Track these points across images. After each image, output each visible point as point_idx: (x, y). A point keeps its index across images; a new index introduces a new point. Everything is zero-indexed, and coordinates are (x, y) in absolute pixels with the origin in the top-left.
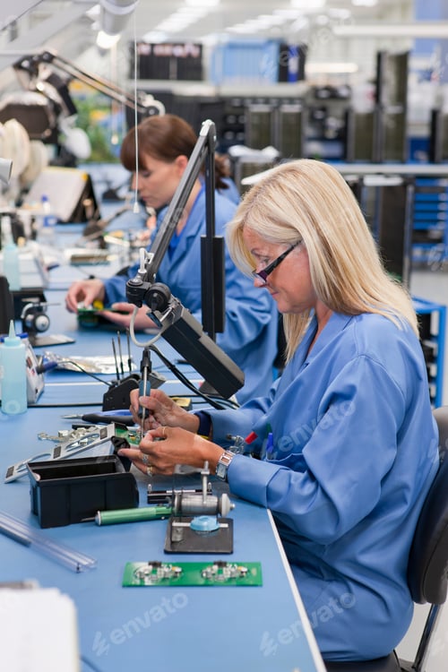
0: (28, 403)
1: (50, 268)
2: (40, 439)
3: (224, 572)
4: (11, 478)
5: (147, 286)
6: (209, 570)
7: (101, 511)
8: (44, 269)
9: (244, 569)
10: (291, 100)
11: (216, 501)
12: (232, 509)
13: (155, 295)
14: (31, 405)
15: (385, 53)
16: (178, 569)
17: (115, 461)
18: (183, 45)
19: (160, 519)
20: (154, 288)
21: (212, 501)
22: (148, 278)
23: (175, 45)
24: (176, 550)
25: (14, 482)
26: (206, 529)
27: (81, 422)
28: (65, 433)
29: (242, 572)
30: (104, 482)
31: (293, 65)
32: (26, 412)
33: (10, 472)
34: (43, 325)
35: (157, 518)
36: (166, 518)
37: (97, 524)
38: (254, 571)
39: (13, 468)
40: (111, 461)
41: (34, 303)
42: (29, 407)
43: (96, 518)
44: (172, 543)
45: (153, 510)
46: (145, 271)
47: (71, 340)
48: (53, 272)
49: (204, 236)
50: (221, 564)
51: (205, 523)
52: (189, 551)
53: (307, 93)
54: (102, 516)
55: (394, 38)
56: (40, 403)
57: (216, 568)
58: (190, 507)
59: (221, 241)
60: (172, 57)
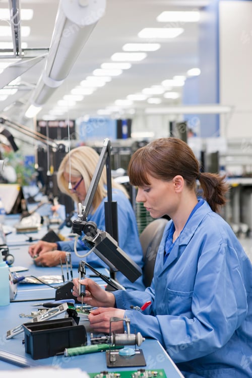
0: (11, 300)
1: (6, 234)
2: (21, 317)
3: (145, 375)
4: (10, 336)
5: (84, 223)
6: (136, 373)
7: (67, 348)
8: (4, 235)
9: (156, 373)
10: (125, 148)
11: (135, 336)
12: (143, 341)
13: (89, 227)
14: (12, 301)
15: (174, 122)
16: (118, 375)
17: (72, 321)
18: (64, 121)
19: (100, 352)
20: (88, 224)
21: (132, 337)
22: (84, 219)
23: (59, 121)
24: (114, 366)
25: (12, 338)
26: (128, 355)
27: (42, 307)
28: (35, 313)
29: (155, 374)
30: (68, 331)
31: (125, 130)
32: (9, 305)
33: (9, 333)
34: (11, 261)
35: (99, 351)
36: (104, 351)
37: (65, 356)
38: (161, 374)
39: (10, 331)
40: (70, 321)
41: (5, 249)
42: (11, 302)
43: (65, 352)
44: (111, 362)
45: (96, 347)
46: (82, 216)
47: (26, 269)
48: (8, 237)
49: (107, 201)
50: (142, 371)
51: (127, 351)
52: (122, 366)
53: (133, 145)
54: (68, 351)
55: (177, 115)
56: (16, 300)
57: (139, 373)
58: (120, 341)
59: (115, 204)
60: (59, 127)
